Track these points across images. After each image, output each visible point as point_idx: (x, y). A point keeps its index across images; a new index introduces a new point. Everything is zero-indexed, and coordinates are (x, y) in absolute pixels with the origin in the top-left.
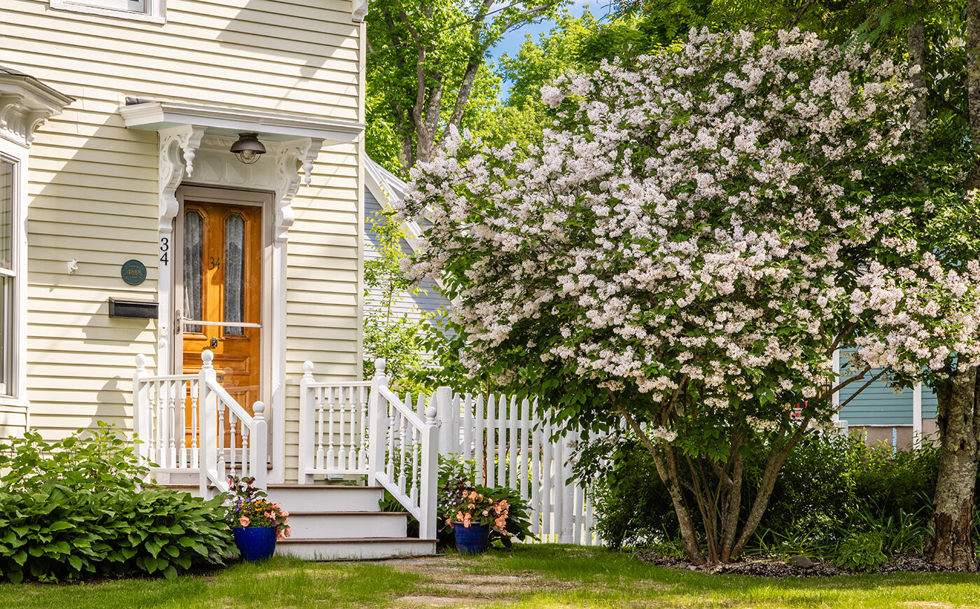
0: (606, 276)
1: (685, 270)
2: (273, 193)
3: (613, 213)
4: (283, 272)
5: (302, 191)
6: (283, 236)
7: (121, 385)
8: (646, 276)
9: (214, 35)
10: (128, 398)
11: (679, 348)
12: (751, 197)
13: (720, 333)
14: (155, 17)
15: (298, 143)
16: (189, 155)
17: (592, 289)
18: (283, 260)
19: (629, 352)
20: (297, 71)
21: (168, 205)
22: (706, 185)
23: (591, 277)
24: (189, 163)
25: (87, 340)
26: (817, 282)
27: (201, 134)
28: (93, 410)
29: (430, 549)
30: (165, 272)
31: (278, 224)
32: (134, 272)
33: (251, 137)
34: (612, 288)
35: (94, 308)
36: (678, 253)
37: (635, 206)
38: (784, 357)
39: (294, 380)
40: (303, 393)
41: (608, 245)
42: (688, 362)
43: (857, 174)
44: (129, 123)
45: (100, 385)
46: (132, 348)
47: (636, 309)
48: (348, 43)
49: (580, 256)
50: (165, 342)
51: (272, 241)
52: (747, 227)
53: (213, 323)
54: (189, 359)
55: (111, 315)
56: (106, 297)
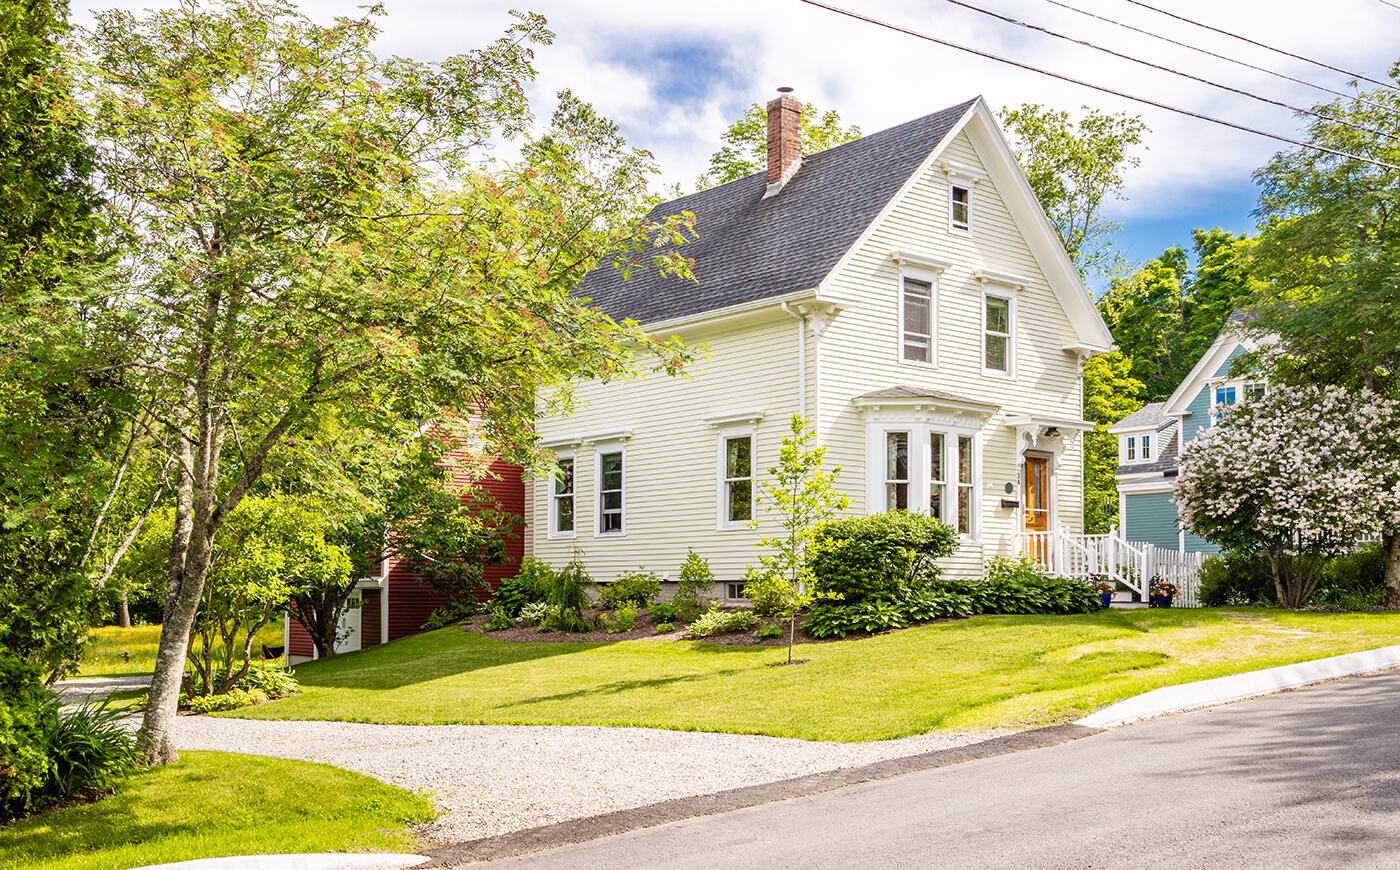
2: (1052, 453)
4: (1056, 487)
5: (1065, 452)
6: (1057, 471)
7: (1006, 537)
9: (1033, 385)
10: (1009, 543)
14: (1013, 378)
15: (1069, 432)
16: (1034, 438)
18: (1057, 483)
20: (1058, 399)
21: (1021, 459)
24: (1033, 441)
25: (996, 517)
27: (1040, 428)
28: (997, 547)
29: (1147, 606)
30: (1018, 486)
31: (1056, 466)
32: (1009, 488)
33: (1054, 429)
35: (997, 504)
41: (1287, 475)
44: (1007, 425)
45: (999, 537)
46: (1010, 520)
48: (1077, 387)
50: (1019, 518)
51: (1052, 474)
53: (1031, 510)
54: (1028, 526)
55: (1003, 506)
56: (1000, 499)
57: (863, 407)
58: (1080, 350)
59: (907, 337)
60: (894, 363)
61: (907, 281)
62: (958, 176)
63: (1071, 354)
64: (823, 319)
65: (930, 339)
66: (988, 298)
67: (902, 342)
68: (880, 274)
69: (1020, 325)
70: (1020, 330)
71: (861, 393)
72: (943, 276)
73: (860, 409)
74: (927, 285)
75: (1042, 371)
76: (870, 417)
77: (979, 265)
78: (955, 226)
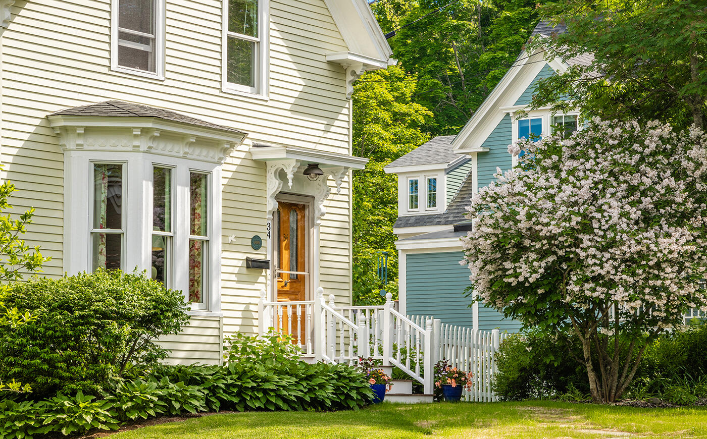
2: (313, 197)
4: (318, 243)
5: (330, 197)
6: (319, 222)
7: (252, 308)
9: (288, 107)
10: (255, 315)
14: (263, 97)
15: (333, 169)
16: (290, 176)
18: (318, 236)
20: (322, 127)
21: (272, 205)
24: (289, 181)
25: (238, 281)
27: (299, 164)
28: (239, 322)
29: (430, 400)
30: (269, 242)
31: (317, 214)
32: (256, 243)
33: (314, 166)
35: (240, 263)
44: (254, 158)
45: (242, 307)
46: (256, 286)
48: (344, 111)
50: (269, 283)
51: (313, 225)
53: (285, 272)
54: (280, 293)
55: (248, 267)
56: (244, 257)
57: (61, 128)
58: (349, 63)
59: (122, 36)
63: (338, 68)
65: (154, 40)
67: (115, 42)
69: (273, 26)
70: (271, 33)
73: (57, 131)
75: (300, 88)
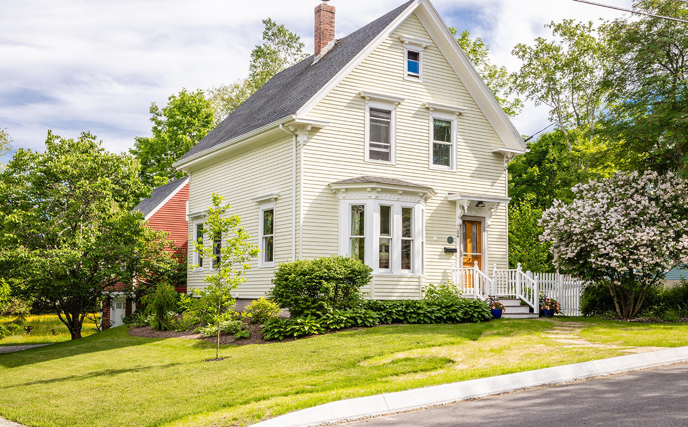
0: (606, 240)
1: (632, 238)
2: (485, 217)
3: (607, 222)
4: (487, 239)
5: (493, 217)
6: (487, 229)
7: (447, 271)
8: (619, 239)
9: (469, 175)
10: (449, 275)
11: (629, 259)
12: (647, 217)
13: (641, 255)
14: (455, 171)
15: (493, 204)
16: (466, 208)
17: (602, 243)
18: (487, 236)
19: (615, 260)
20: (490, 184)
21: (459, 222)
22: (633, 214)
23: (602, 240)
24: (466, 210)
25: (439, 259)
26: (667, 240)
27: (470, 202)
28: (441, 278)
29: (538, 316)
30: (458, 239)
31: (486, 226)
32: (450, 240)
33: (481, 202)
34: (608, 243)
35: (441, 250)
36: (629, 233)
37: (614, 220)
38: (659, 261)
39: (491, 269)
40: (494, 272)
41: (606, 231)
42: (632, 263)
43: (676, 210)
44: (449, 200)
45: (442, 271)
46: (450, 261)
47: (616, 248)
48: (503, 175)
49: (597, 234)
50: (458, 259)
51: (484, 231)
52: (646, 225)
53: (470, 254)
54: (464, 264)
55: (445, 252)
56: (443, 247)
57: (336, 189)
58: (505, 153)
59: (371, 145)
60: (362, 162)
61: (371, 109)
62: (410, 43)
63: (499, 155)
64: (305, 134)
65: (390, 146)
66: (435, 120)
67: (368, 149)
68: (351, 105)
69: (459, 137)
70: (459, 140)
71: (335, 181)
72: (399, 106)
73: (334, 190)
74: (389, 112)
75: (476, 166)
76: (340, 196)
77: (428, 99)
78: (409, 75)
